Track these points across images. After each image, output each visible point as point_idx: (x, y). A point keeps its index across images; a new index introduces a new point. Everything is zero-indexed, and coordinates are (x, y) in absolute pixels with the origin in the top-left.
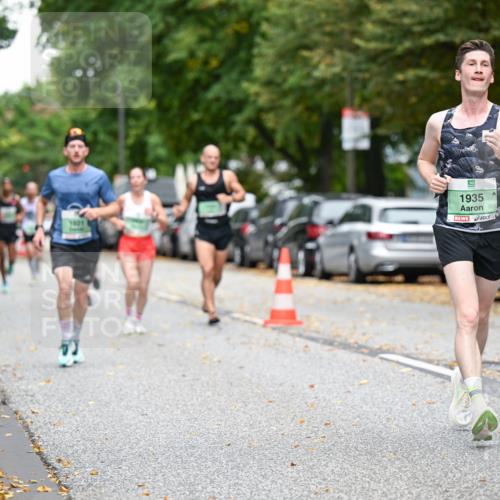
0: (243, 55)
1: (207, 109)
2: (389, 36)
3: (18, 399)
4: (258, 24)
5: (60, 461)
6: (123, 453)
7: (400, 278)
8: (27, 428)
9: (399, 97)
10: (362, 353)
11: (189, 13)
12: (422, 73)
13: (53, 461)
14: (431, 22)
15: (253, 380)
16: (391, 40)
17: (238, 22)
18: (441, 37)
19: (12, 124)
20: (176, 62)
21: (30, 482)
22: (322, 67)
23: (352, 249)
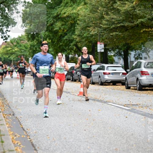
0: (73, 29)
1: (64, 42)
2: (109, 24)
3: (17, 114)
4: (77, 21)
5: (27, 129)
6: (43, 127)
7: (112, 84)
8: (19, 121)
9: (111, 39)
10: (102, 102)
11: (59, 18)
12: (117, 33)
13: (26, 129)
14: (119, 20)
15: (75, 109)
16: (110, 25)
17: (71, 21)
18: (122, 24)
19: (16, 46)
20: (56, 30)
21: (20, 135)
22: (92, 31)
23: (100, 77)
